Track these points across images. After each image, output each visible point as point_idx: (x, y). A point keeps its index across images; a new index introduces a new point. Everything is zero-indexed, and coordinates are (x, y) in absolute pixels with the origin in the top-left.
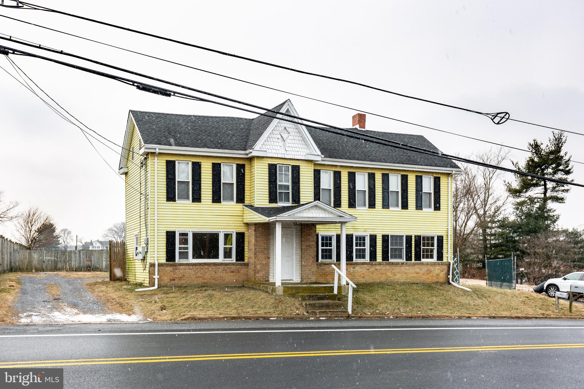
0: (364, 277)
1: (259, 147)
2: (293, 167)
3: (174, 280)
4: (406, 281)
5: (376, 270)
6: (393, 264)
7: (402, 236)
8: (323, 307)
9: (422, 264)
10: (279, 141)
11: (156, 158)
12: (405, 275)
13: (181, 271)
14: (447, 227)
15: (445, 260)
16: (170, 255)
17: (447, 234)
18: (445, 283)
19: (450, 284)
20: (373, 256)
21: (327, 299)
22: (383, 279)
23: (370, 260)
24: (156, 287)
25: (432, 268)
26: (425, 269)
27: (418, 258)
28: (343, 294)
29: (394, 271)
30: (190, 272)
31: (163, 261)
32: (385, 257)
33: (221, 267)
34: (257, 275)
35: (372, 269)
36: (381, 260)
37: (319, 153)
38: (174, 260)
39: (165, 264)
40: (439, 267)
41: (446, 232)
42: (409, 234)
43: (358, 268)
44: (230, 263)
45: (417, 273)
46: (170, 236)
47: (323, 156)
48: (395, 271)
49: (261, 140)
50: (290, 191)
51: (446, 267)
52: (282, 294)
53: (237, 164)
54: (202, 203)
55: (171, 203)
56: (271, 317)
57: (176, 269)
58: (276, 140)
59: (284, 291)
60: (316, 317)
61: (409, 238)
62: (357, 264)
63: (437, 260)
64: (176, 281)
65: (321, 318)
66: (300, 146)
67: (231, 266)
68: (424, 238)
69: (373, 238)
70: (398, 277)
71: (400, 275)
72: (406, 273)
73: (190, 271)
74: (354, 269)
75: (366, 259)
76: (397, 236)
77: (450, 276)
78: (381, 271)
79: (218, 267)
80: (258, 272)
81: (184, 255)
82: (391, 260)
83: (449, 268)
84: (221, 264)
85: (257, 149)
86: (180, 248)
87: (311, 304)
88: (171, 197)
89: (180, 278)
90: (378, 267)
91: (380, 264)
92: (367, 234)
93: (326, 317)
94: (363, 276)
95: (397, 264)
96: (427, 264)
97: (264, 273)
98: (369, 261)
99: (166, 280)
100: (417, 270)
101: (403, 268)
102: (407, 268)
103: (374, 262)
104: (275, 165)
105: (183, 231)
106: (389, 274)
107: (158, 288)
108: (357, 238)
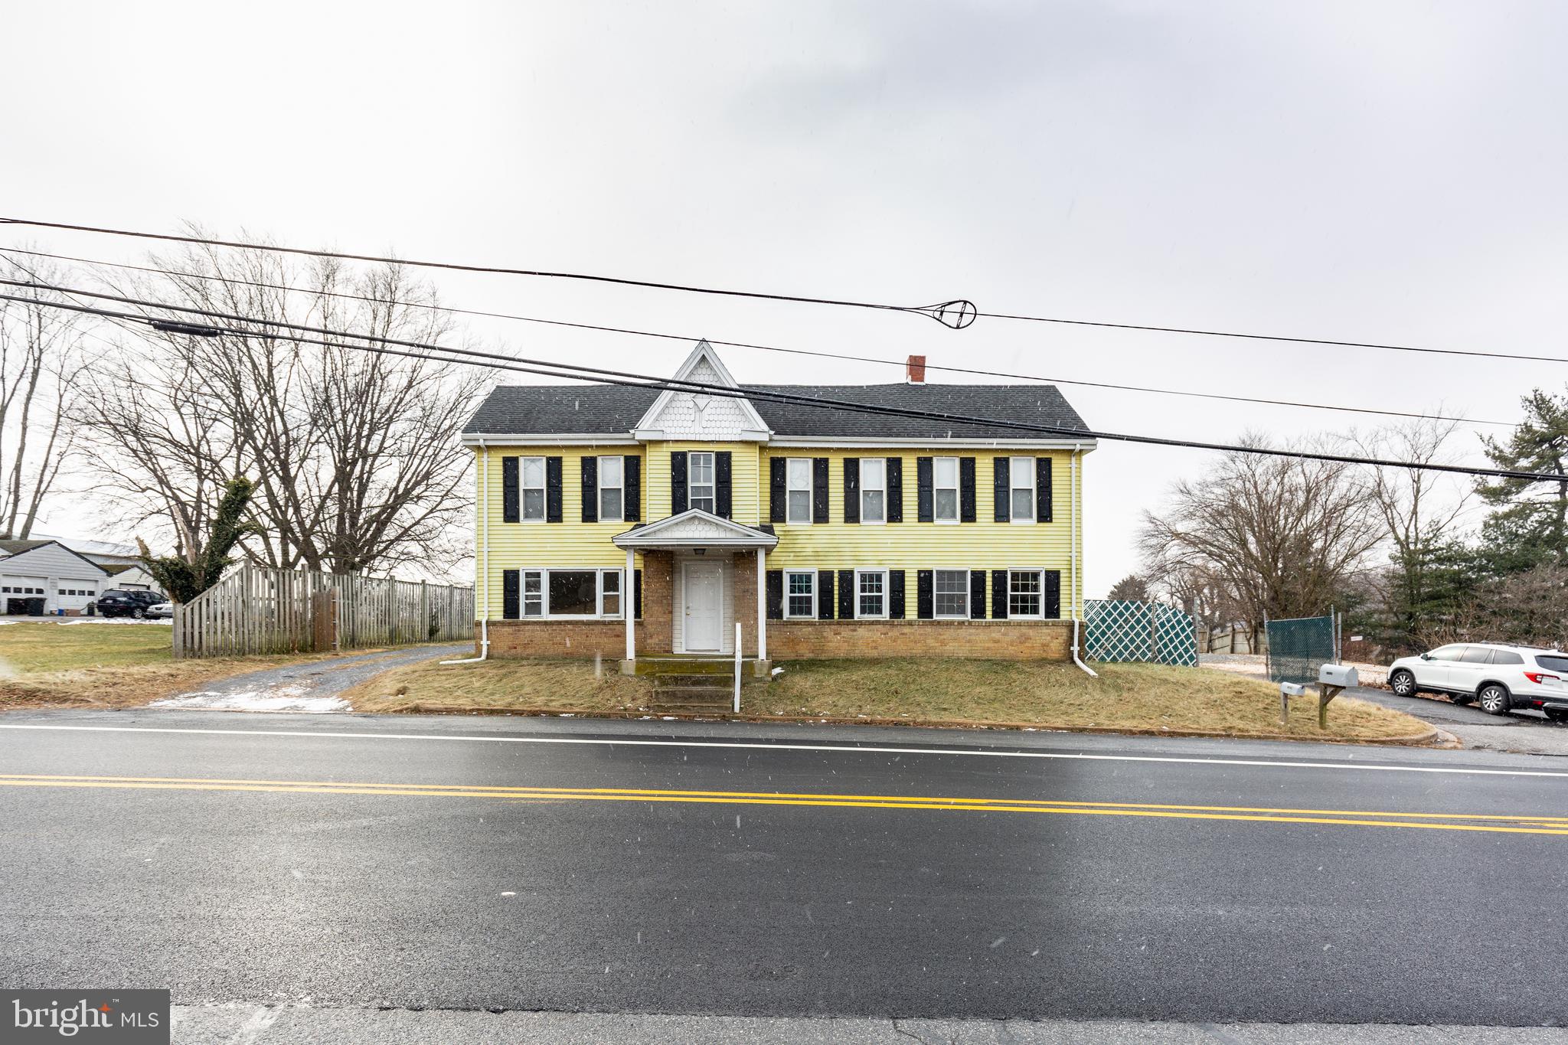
0: (875, 648)
1: (649, 423)
2: (719, 455)
3: (515, 648)
4: (970, 655)
5: (903, 634)
6: (939, 623)
7: (965, 572)
8: (691, 697)
9: (1009, 624)
10: (691, 411)
11: (485, 455)
12: (968, 644)
13: (527, 634)
14: (1070, 554)
15: (1064, 616)
16: (511, 609)
17: (1068, 567)
18: (1063, 662)
19: (1074, 662)
20: (898, 609)
21: (712, 684)
22: (918, 650)
23: (891, 617)
24: (483, 657)
25: (1031, 632)
26: (1014, 634)
27: (1000, 612)
28: (757, 676)
29: (942, 637)
30: (541, 634)
31: (498, 616)
32: (925, 610)
33: (597, 629)
34: (649, 641)
35: (894, 633)
36: (915, 617)
37: (765, 427)
38: (516, 615)
39: (499, 622)
40: (1049, 631)
41: (1066, 562)
42: (979, 568)
43: (861, 631)
44: (612, 621)
45: (996, 641)
46: (511, 579)
47: (772, 432)
48: (945, 637)
49: (652, 411)
50: (714, 497)
51: (1064, 631)
52: (633, 673)
53: (625, 457)
54: (563, 524)
55: (512, 526)
56: (562, 713)
57: (519, 631)
58: (686, 410)
59: (638, 669)
60: (657, 715)
61: (978, 577)
62: (861, 623)
63: (1046, 617)
64: (519, 650)
65: (665, 718)
66: (730, 418)
67: (614, 627)
68: (1015, 575)
69: (898, 578)
70: (952, 648)
71: (956, 644)
72: (969, 641)
73: (543, 633)
74: (855, 633)
75: (884, 615)
76: (951, 573)
77: (1076, 648)
78: (912, 637)
79: (591, 627)
80: (651, 637)
81: (533, 608)
82: (936, 617)
83: (1072, 632)
84: (597, 623)
85: (645, 428)
86: (527, 597)
87: (667, 692)
88: (511, 515)
89: (525, 646)
90: (906, 630)
91: (910, 623)
92: (885, 570)
93: (677, 716)
94: (874, 644)
95: (950, 624)
96: (1019, 624)
97: (661, 638)
98: (888, 619)
99: (502, 647)
100: (996, 635)
101: (963, 632)
102: (973, 631)
103: (896, 621)
104: (684, 455)
105: (532, 569)
106: (931, 642)
107: (488, 657)
108: (863, 577)
